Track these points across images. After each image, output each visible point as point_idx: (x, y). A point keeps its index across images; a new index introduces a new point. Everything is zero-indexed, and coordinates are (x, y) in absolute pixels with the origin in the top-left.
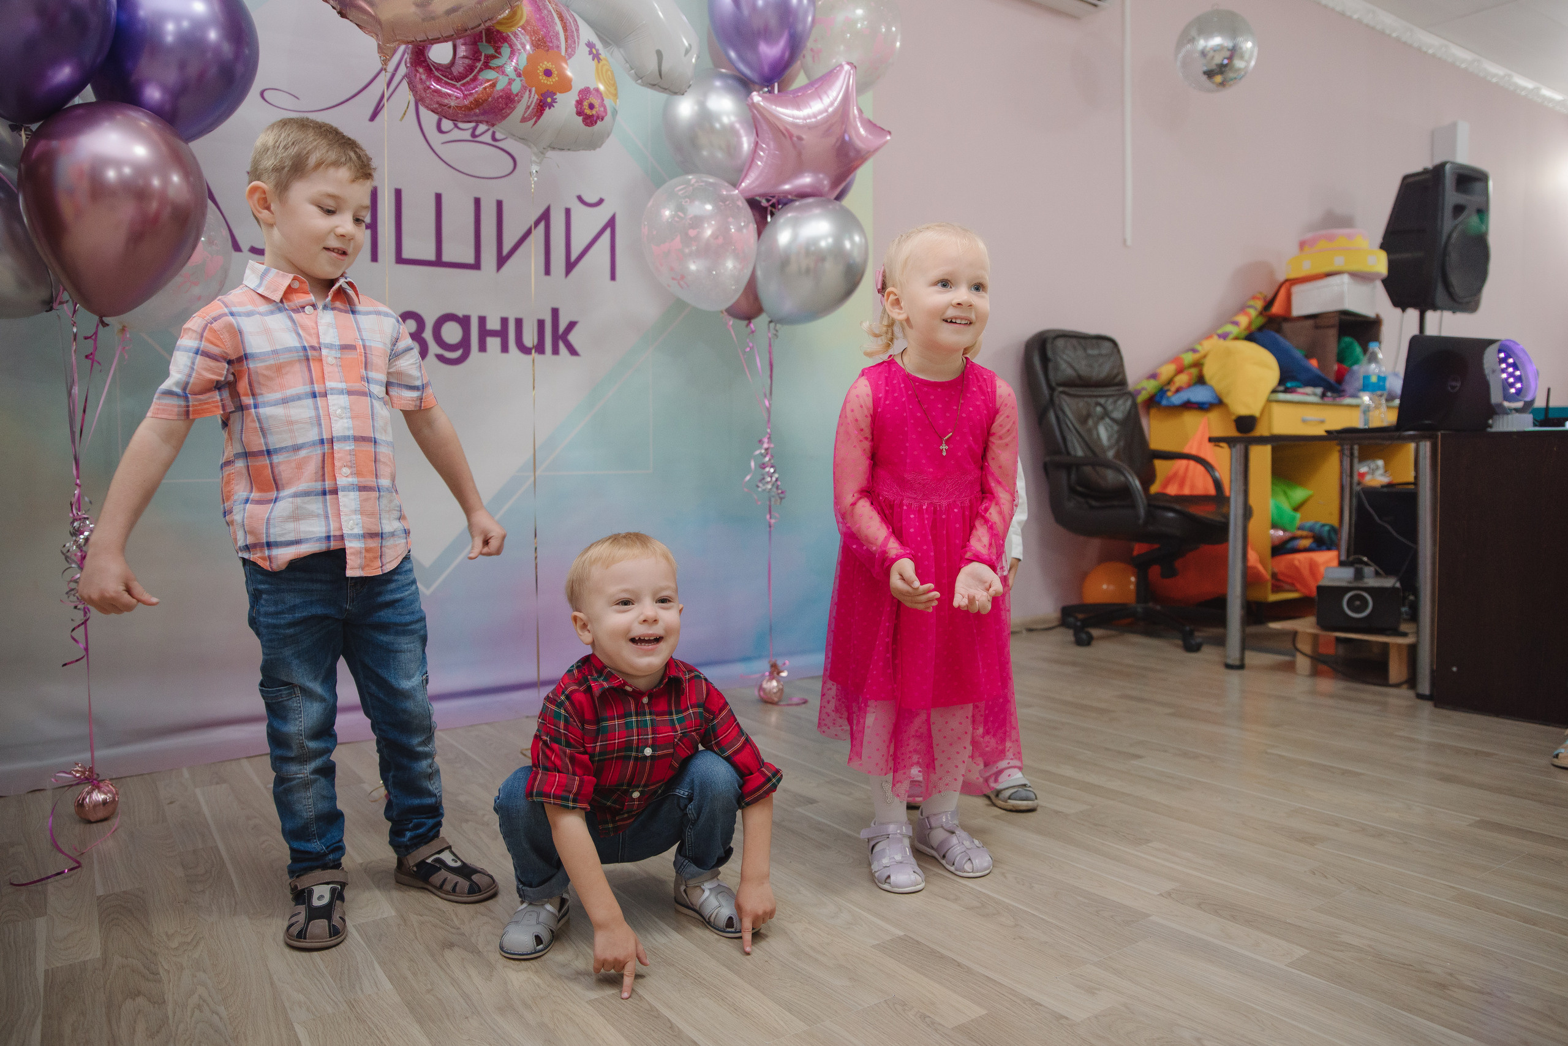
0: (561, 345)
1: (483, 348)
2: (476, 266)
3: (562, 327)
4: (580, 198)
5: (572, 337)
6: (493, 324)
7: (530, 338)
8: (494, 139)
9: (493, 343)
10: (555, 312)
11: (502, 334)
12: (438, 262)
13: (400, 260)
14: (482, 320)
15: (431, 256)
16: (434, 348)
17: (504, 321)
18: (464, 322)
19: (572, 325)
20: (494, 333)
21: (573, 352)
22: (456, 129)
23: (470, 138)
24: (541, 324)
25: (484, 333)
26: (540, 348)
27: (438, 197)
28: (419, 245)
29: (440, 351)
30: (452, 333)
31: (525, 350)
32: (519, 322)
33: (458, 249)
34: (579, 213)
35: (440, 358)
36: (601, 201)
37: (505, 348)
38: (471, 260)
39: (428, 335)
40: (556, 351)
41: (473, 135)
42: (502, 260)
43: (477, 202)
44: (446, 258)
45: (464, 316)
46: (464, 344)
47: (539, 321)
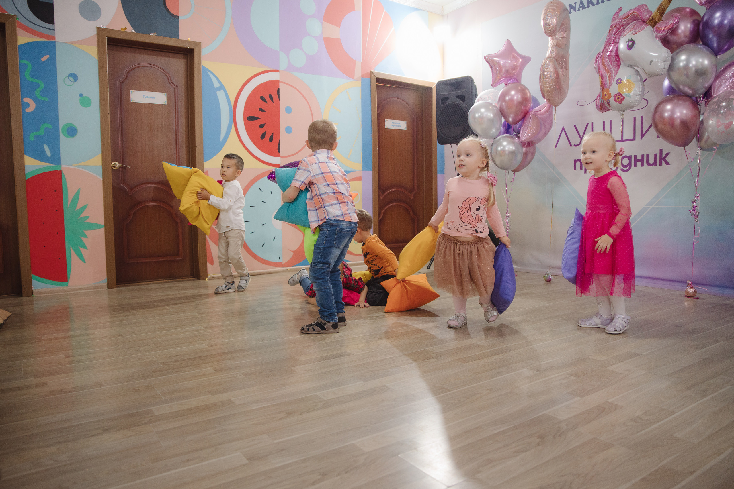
0: (663, 162)
1: (635, 165)
2: (634, 139)
3: (663, 156)
5: (667, 159)
6: (639, 157)
7: (651, 161)
9: (639, 164)
10: (661, 151)
11: (642, 160)
12: (622, 140)
14: (635, 156)
15: (620, 139)
17: (643, 156)
18: (630, 158)
19: (667, 154)
20: (639, 160)
21: (667, 164)
24: (656, 155)
25: (636, 160)
26: (655, 164)
27: (623, 120)
29: (622, 168)
30: (626, 162)
31: (649, 164)
32: (648, 156)
33: (628, 135)
37: (643, 165)
38: (632, 138)
40: (661, 164)
42: (642, 136)
43: (635, 118)
44: (624, 139)
45: (629, 156)
46: (630, 165)
47: (655, 154)
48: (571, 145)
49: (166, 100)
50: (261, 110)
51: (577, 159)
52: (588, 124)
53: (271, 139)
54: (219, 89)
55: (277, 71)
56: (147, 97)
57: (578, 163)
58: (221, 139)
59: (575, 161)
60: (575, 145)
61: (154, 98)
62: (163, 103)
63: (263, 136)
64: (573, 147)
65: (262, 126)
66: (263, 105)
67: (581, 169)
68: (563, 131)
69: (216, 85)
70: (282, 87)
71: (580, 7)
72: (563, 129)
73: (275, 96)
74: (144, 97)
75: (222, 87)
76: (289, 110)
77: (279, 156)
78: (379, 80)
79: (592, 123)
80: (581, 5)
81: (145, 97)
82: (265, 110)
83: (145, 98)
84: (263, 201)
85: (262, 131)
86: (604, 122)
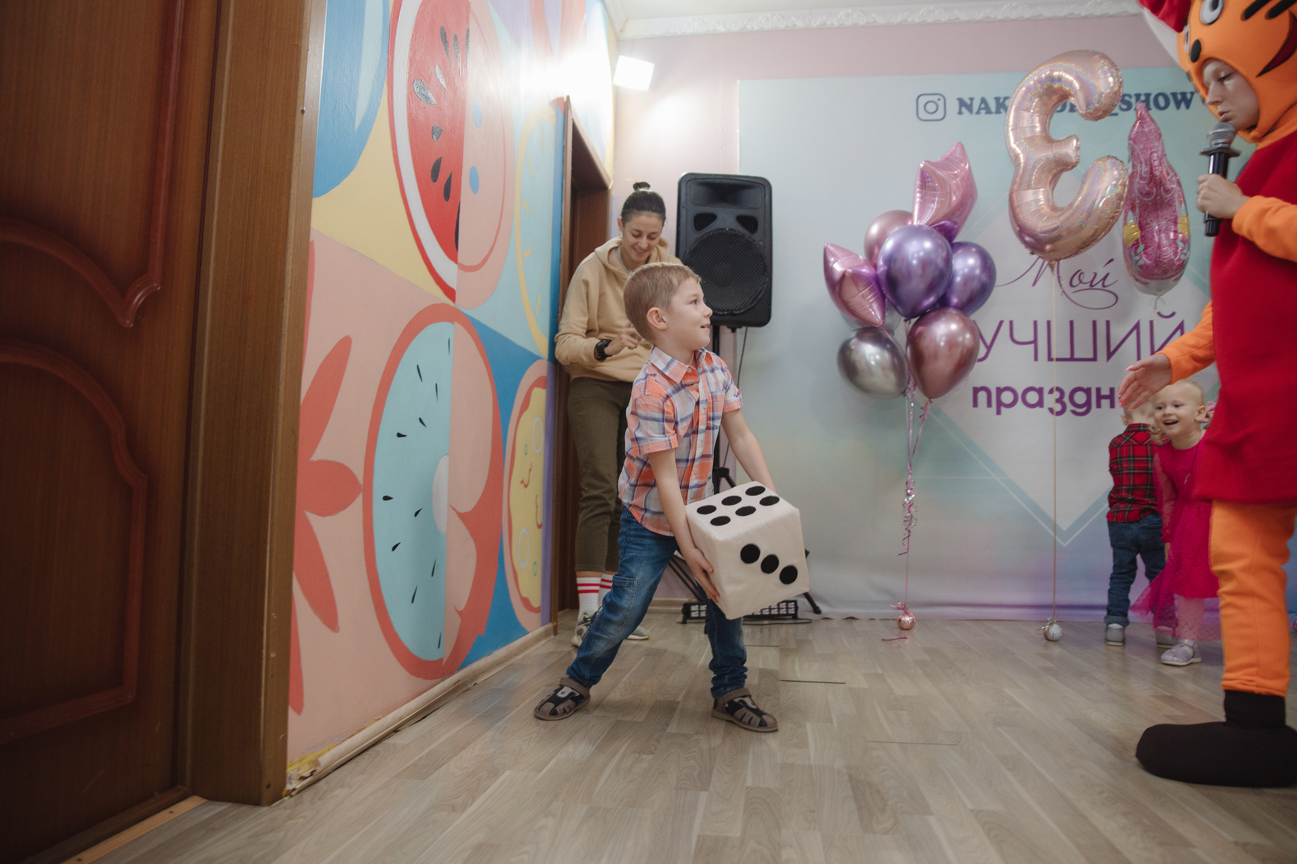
1: (1099, 405)
2: (1094, 359)
4: (1159, 314)
6: (1105, 392)
8: (1103, 286)
9: (1105, 403)
12: (1072, 359)
13: (1050, 359)
14: (1098, 390)
15: (1068, 356)
16: (1070, 407)
18: (1088, 391)
20: (1105, 397)
22: (1081, 284)
23: (1089, 287)
25: (1100, 397)
27: (1071, 323)
28: (1061, 350)
29: (1074, 408)
30: (1080, 398)
33: (1083, 349)
34: (1158, 321)
35: (1074, 412)
36: (1173, 314)
37: (1112, 405)
38: (1091, 356)
39: (1066, 399)
41: (1091, 286)
42: (1110, 355)
43: (1094, 323)
44: (1076, 356)
45: (1087, 388)
46: (1088, 404)
51: (978, 386)
52: (1001, 322)
53: (446, 193)
57: (982, 396)
59: (976, 391)
67: (989, 404)
71: (980, 109)
77: (456, 262)
79: (1011, 323)
80: (983, 106)
86: (1035, 323)
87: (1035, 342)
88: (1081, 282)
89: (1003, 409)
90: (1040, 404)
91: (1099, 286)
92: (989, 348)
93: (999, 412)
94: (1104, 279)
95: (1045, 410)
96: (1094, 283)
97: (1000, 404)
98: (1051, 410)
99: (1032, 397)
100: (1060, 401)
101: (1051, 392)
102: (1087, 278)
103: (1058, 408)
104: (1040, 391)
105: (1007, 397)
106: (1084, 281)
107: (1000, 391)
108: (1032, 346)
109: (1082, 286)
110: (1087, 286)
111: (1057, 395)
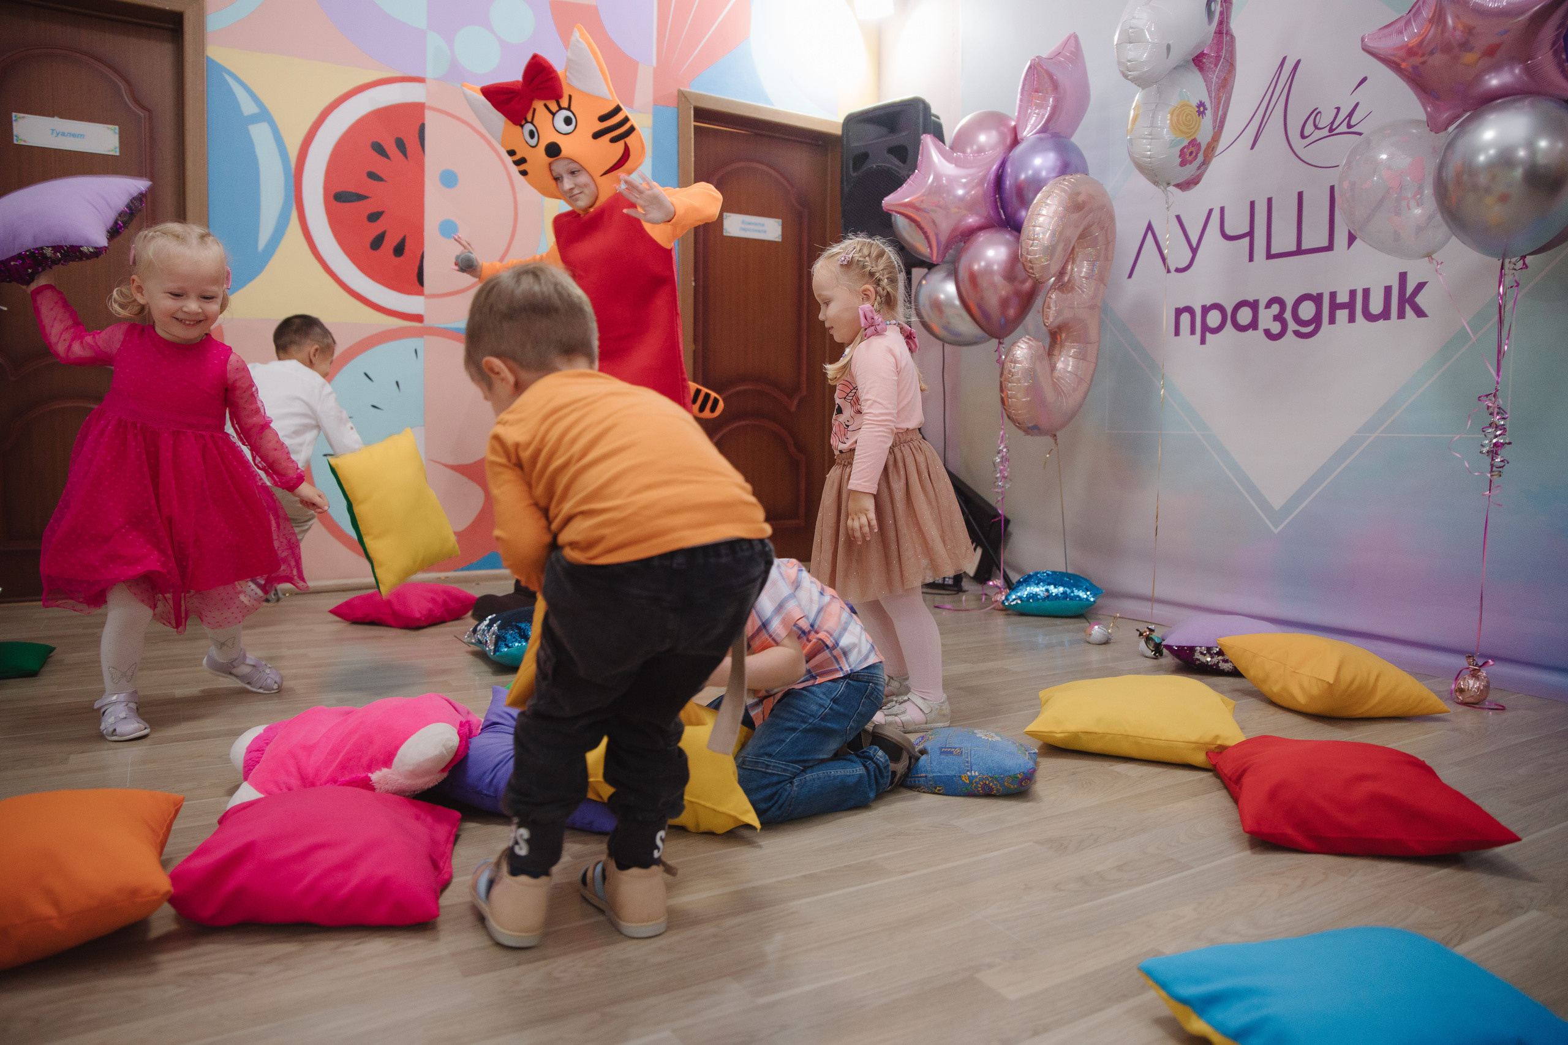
0: (1408, 308)
1: (1332, 321)
2: (1330, 248)
3: (1410, 289)
5: (1419, 300)
6: (1343, 298)
7: (1376, 307)
8: (1349, 126)
9: (1342, 315)
10: (1403, 277)
11: (1350, 306)
12: (1299, 251)
13: (1270, 256)
14: (1333, 295)
15: (1294, 248)
16: (1292, 326)
17: (1353, 293)
18: (1317, 299)
19: (1420, 286)
20: (1343, 306)
21: (1420, 313)
22: (1316, 131)
23: (1328, 133)
24: (1388, 290)
25: (1335, 306)
26: (1385, 315)
27: (1300, 195)
28: (1284, 240)
29: (1297, 328)
30: (1307, 311)
31: (1370, 317)
32: (1366, 292)
33: (1315, 237)
35: (1297, 333)
37: (1352, 319)
38: (1326, 244)
39: (1288, 315)
40: (1401, 315)
41: (1331, 130)
42: (1351, 240)
43: (1333, 190)
44: (1304, 247)
45: (1317, 294)
46: (1317, 320)
47: (1386, 287)
48: (1169, 271)
49: (117, 144)
50: (372, 176)
51: (1181, 306)
52: (1211, 211)
53: (399, 250)
54: (255, 119)
55: (420, 80)
56: (63, 134)
57: (1185, 318)
58: (261, 245)
59: (1179, 312)
60: (1178, 270)
61: (82, 136)
62: (109, 151)
63: (377, 243)
64: (1173, 273)
65: (374, 217)
66: (378, 164)
67: (1193, 332)
68: (1150, 233)
69: (248, 108)
70: (431, 121)
72: (1150, 227)
73: (411, 144)
74: (52, 134)
75: (264, 115)
76: (449, 179)
77: (420, 293)
78: (701, 114)
79: (1222, 209)
81: (58, 134)
82: (384, 178)
83: (55, 134)
84: (374, 406)
85: (376, 229)
86: (1252, 204)
87: (1250, 234)
88: (1316, 127)
89: (1208, 335)
90: (1254, 325)
91: (1343, 128)
92: (1194, 251)
93: (1203, 341)
94: (1350, 115)
95: (1259, 334)
96: (1334, 127)
97: (1205, 328)
98: (1267, 333)
99: (1245, 316)
100: (1279, 318)
101: (1268, 305)
102: (1325, 121)
103: (1276, 328)
104: (1254, 306)
105: (1214, 318)
106: (1320, 126)
107: (1206, 310)
108: (1247, 239)
109: (1319, 134)
110: (1325, 132)
111: (1276, 309)
